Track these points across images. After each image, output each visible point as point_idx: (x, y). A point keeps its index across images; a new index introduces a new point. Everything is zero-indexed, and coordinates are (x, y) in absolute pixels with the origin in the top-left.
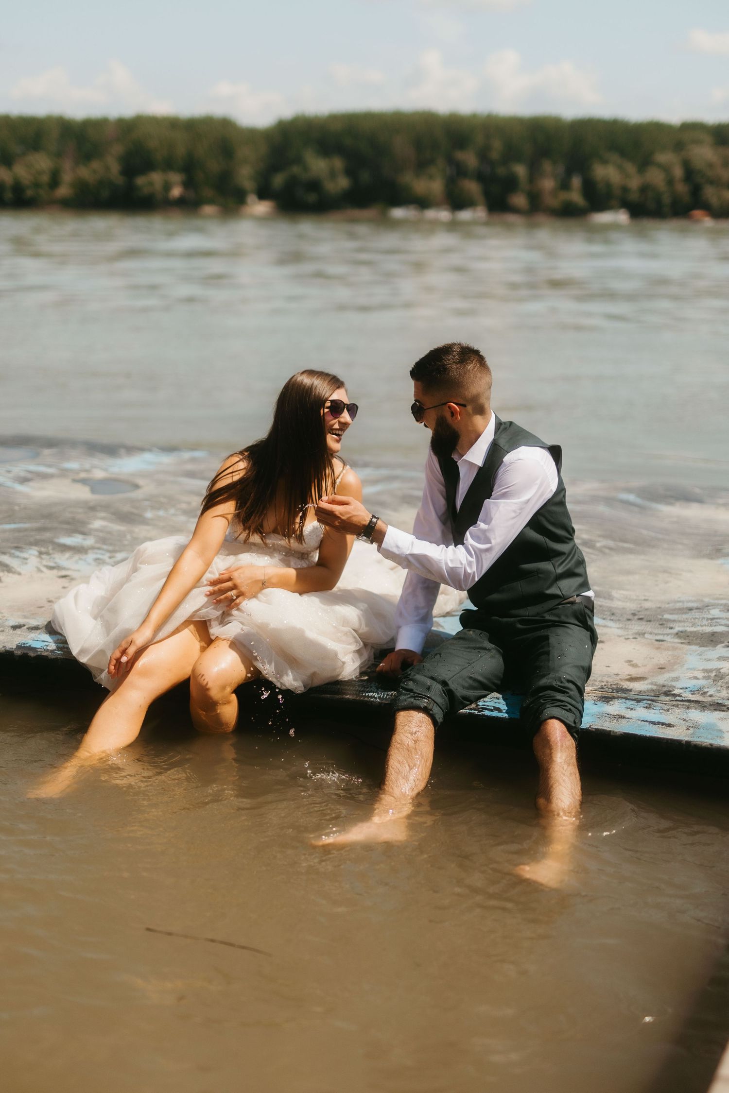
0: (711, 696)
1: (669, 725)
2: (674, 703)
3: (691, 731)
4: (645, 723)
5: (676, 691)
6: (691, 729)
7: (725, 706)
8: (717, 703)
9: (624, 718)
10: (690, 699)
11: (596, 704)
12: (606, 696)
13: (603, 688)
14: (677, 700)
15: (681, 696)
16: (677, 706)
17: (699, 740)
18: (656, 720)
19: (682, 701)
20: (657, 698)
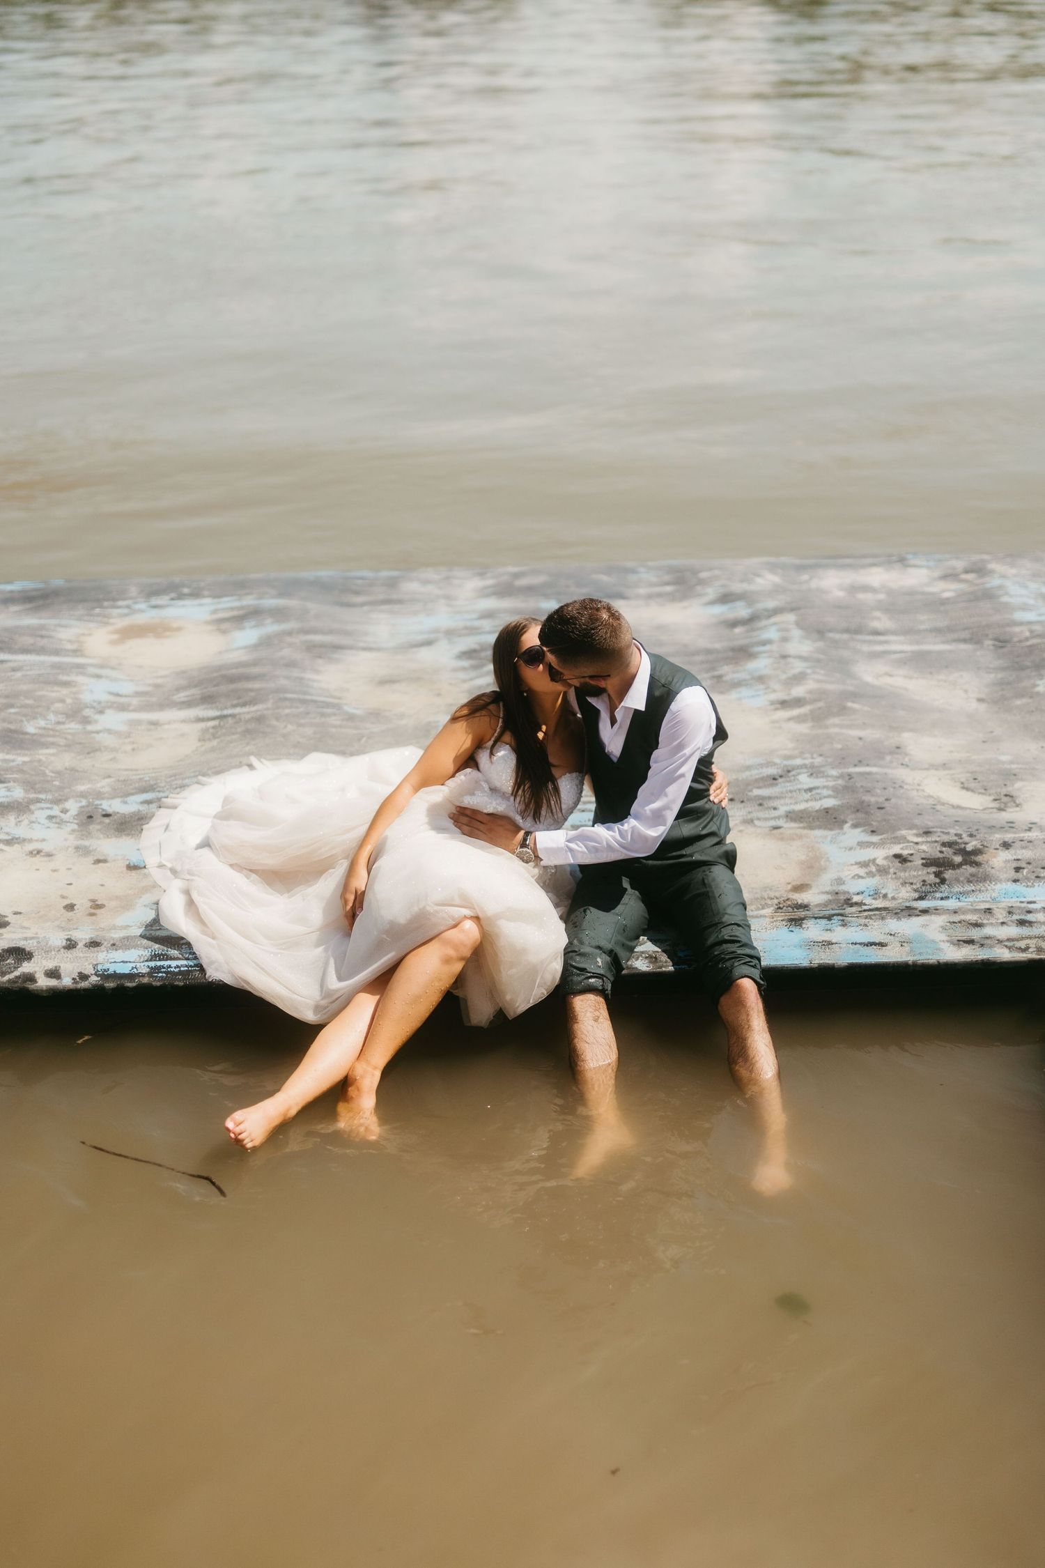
0: (893, 898)
1: (882, 945)
2: (866, 913)
3: (907, 948)
4: (857, 946)
5: (856, 899)
6: (905, 944)
7: (916, 909)
8: (906, 907)
9: (832, 944)
10: (876, 906)
11: (792, 931)
12: (792, 917)
13: (780, 908)
14: (865, 911)
15: (865, 904)
16: (870, 917)
17: (922, 957)
18: (866, 940)
19: (870, 910)
20: (844, 911)
